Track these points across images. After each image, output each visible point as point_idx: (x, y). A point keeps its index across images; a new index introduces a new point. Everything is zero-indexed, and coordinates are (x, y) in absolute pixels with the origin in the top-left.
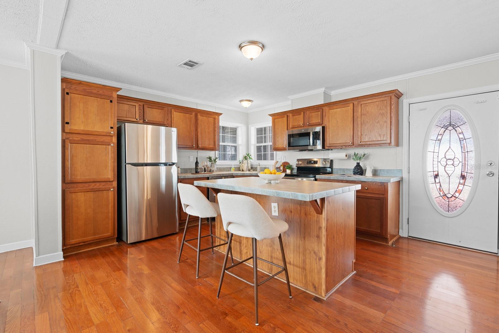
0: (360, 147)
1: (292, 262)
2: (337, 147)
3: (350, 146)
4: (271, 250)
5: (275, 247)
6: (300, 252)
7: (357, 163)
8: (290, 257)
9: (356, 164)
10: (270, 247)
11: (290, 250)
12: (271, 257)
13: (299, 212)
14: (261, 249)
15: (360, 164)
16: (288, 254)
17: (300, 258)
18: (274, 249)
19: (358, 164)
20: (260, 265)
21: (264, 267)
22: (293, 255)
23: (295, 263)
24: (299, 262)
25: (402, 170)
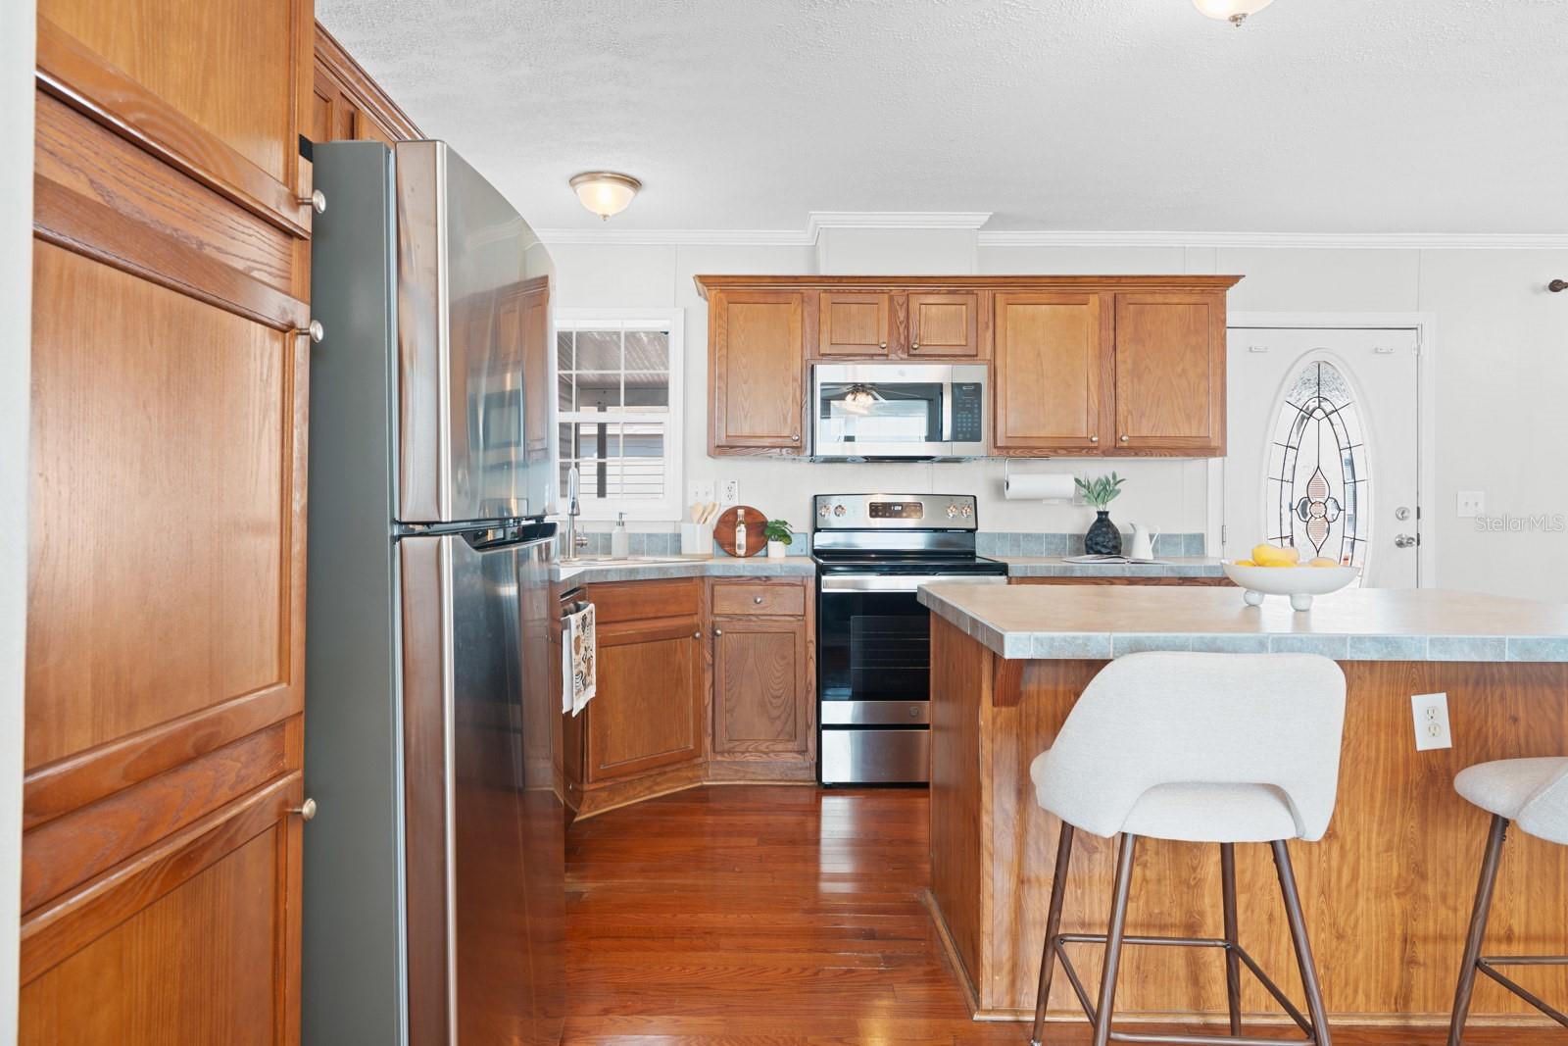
0: (1120, 455)
1: (1518, 929)
2: (1035, 451)
3: (1084, 451)
4: (1404, 913)
5: (1430, 890)
6: (1558, 877)
7: (1099, 513)
8: (1511, 911)
9: (1096, 517)
10: (1398, 895)
11: (1511, 882)
12: (1405, 940)
13: (1552, 716)
14: (1341, 921)
15: (1111, 517)
16: (1501, 899)
17: (1556, 898)
18: (1426, 898)
19: (1103, 517)
20: (1336, 999)
21: (1361, 998)
22: (1523, 899)
23: (1536, 928)
24: (1556, 918)
25: (1202, 536)
